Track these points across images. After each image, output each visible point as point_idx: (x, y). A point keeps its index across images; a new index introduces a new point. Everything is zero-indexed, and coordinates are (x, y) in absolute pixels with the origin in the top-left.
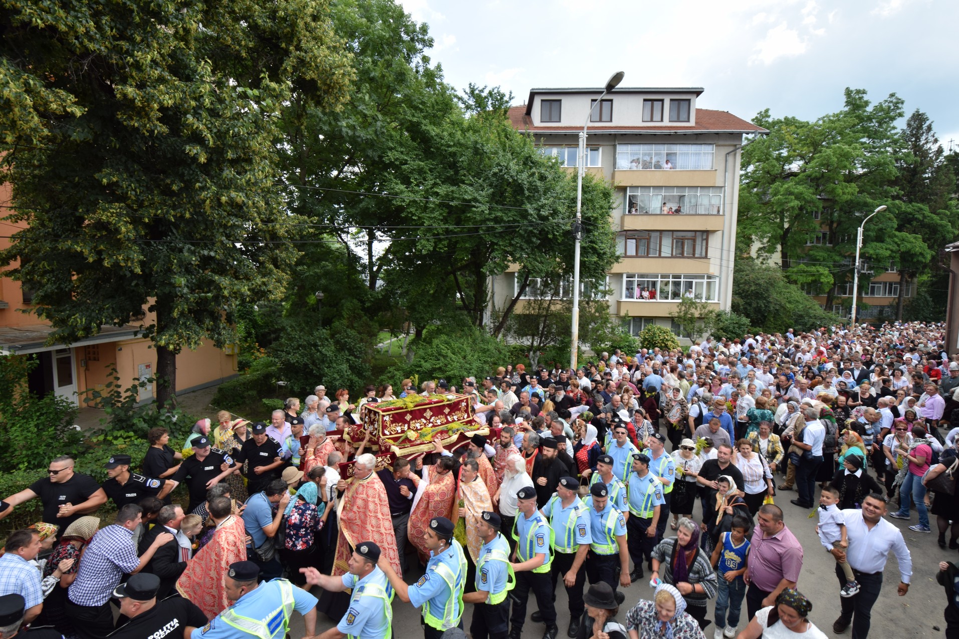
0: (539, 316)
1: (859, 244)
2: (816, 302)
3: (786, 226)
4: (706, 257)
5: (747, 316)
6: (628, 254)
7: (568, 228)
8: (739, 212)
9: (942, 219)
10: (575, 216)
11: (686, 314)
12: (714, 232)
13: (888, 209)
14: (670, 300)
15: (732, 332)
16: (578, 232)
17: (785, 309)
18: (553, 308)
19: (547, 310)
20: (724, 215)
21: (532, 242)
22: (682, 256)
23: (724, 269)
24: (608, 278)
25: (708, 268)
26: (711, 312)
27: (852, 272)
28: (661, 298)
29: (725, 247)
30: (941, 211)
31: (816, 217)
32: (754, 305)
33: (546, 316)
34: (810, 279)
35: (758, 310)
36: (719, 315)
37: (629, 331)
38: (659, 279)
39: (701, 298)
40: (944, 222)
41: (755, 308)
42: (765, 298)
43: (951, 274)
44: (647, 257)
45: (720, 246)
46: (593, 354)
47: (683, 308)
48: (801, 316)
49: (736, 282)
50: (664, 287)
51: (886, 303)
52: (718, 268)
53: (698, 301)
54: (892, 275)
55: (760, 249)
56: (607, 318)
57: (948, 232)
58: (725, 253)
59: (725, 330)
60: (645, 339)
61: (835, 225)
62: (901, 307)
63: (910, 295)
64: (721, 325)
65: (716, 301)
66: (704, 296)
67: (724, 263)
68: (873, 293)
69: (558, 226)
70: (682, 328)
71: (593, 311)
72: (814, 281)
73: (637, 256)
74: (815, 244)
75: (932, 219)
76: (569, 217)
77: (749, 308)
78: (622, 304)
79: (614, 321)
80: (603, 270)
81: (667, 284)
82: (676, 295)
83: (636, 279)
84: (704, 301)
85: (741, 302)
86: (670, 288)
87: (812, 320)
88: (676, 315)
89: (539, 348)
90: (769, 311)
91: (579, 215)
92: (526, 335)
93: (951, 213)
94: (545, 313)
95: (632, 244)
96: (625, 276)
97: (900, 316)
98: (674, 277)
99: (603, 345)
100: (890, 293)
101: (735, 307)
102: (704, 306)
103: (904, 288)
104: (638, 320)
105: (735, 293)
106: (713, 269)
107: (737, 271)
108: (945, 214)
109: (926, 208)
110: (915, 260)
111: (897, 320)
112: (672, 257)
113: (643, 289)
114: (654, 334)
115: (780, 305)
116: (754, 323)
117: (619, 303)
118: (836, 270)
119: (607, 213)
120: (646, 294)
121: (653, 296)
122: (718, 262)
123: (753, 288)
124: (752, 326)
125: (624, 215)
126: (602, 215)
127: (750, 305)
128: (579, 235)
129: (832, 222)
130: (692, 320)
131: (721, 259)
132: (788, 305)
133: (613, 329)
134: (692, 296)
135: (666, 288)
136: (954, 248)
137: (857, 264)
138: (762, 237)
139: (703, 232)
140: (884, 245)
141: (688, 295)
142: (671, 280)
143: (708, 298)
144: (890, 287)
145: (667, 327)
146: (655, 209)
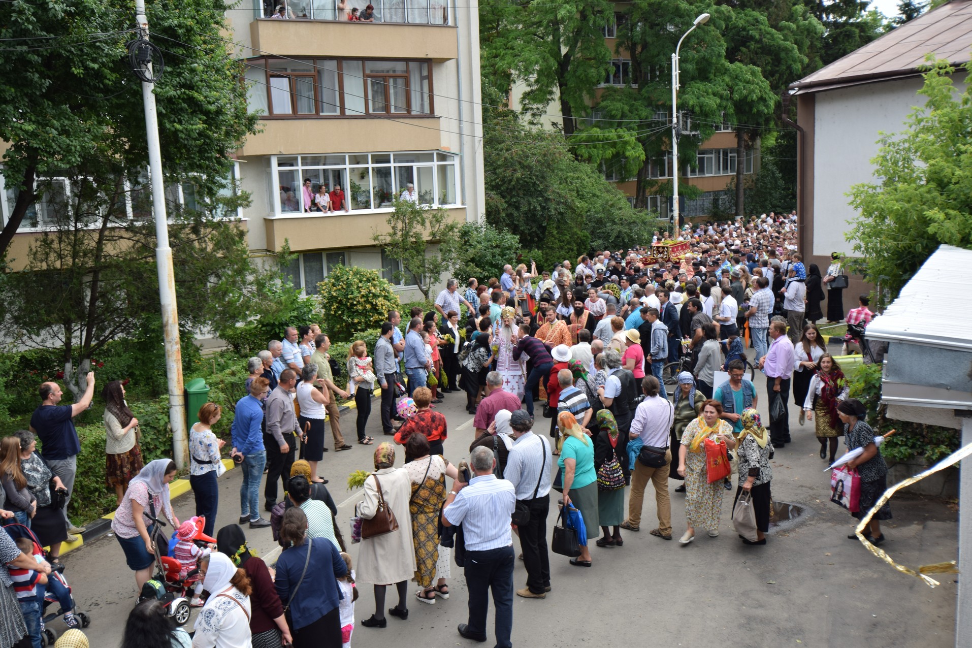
0: (74, 273)
1: (676, 85)
2: (621, 194)
3: (564, 50)
4: (431, 115)
5: (515, 230)
6: (277, 111)
7: (120, 51)
8: (483, 21)
9: (785, 40)
10: (134, 24)
11: (406, 235)
12: (442, 61)
13: (710, 21)
14: (373, 210)
15: (492, 265)
16: (145, 62)
17: (574, 211)
18: (109, 249)
19: (97, 257)
20: (455, 27)
21: (29, 83)
22: (386, 113)
23: (466, 139)
24: (237, 168)
25: (438, 139)
26: (451, 228)
27: (668, 133)
28: (357, 204)
29: (465, 96)
30: (784, 23)
31: (610, 33)
32: (524, 208)
33: (95, 271)
34: (609, 153)
35: (531, 216)
36: (465, 234)
37: (298, 286)
38: (348, 166)
39: (432, 200)
40: (788, 44)
41: (526, 213)
42: (541, 194)
43: (798, 133)
44: (317, 116)
45: (454, 94)
46: (223, 345)
47: (400, 225)
48: (600, 222)
49: (490, 165)
50: (357, 182)
51: (721, 186)
52: (455, 138)
53: (426, 207)
54: (724, 137)
55: (526, 95)
56: (244, 262)
57: (795, 61)
58: (465, 106)
59: (477, 261)
60: (332, 299)
61: (639, 49)
62: (742, 191)
63: (751, 172)
64: (471, 252)
65: (458, 205)
66: (436, 197)
67: (466, 127)
68: (702, 171)
69: (92, 46)
70: (402, 267)
71: (210, 247)
72: (617, 156)
73: (295, 116)
74: (611, 84)
75: (773, 39)
76: (119, 25)
77: (516, 214)
78: (276, 226)
79: (262, 265)
80: (221, 152)
81: (363, 174)
82: (384, 197)
83: (300, 168)
84: (435, 206)
85: (502, 204)
86: (371, 183)
87: (617, 228)
88: (388, 239)
89: (87, 352)
90: (550, 218)
91: (142, 19)
92: (49, 324)
93: (798, 27)
94: (90, 263)
95: (281, 87)
96: (274, 162)
97: (741, 207)
98: (378, 159)
99: (240, 325)
100: (725, 168)
101: (492, 215)
102: (437, 217)
103: (744, 159)
104: (313, 256)
105: (490, 186)
106: (448, 142)
107: (490, 142)
108: (789, 28)
109: (763, 18)
110: (755, 110)
111: (737, 214)
112: (367, 116)
113: (317, 189)
114: (349, 285)
115: (565, 203)
116: (527, 242)
117: (269, 223)
118: (646, 133)
119: (212, 16)
120: (324, 200)
121: (338, 203)
122: (454, 126)
123: (519, 175)
124: (524, 247)
125: (257, 20)
126: (204, 25)
127: (517, 208)
128: (149, 71)
129: (634, 45)
130: (418, 248)
131: (460, 120)
132: (578, 203)
133: (260, 285)
134: (415, 197)
135: (362, 184)
136: (801, 88)
137: (675, 120)
138: (527, 71)
139: (421, 61)
140: (710, 87)
141: (406, 196)
142: (370, 166)
143: (444, 201)
144: (725, 158)
145: (373, 268)
146: (322, 9)
